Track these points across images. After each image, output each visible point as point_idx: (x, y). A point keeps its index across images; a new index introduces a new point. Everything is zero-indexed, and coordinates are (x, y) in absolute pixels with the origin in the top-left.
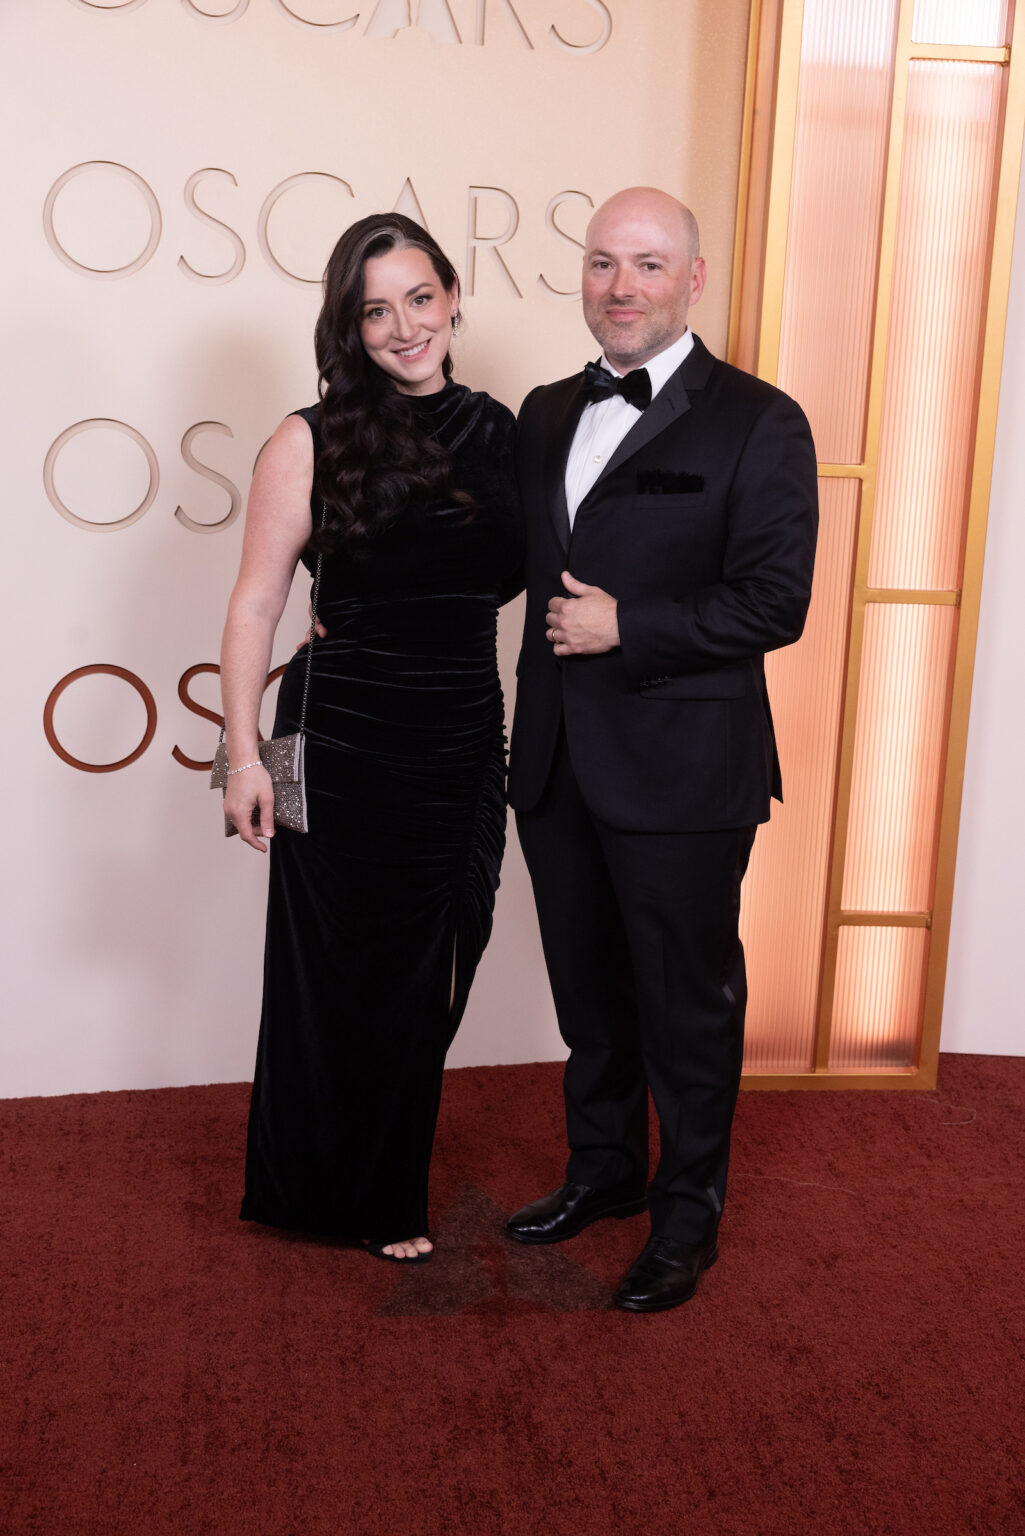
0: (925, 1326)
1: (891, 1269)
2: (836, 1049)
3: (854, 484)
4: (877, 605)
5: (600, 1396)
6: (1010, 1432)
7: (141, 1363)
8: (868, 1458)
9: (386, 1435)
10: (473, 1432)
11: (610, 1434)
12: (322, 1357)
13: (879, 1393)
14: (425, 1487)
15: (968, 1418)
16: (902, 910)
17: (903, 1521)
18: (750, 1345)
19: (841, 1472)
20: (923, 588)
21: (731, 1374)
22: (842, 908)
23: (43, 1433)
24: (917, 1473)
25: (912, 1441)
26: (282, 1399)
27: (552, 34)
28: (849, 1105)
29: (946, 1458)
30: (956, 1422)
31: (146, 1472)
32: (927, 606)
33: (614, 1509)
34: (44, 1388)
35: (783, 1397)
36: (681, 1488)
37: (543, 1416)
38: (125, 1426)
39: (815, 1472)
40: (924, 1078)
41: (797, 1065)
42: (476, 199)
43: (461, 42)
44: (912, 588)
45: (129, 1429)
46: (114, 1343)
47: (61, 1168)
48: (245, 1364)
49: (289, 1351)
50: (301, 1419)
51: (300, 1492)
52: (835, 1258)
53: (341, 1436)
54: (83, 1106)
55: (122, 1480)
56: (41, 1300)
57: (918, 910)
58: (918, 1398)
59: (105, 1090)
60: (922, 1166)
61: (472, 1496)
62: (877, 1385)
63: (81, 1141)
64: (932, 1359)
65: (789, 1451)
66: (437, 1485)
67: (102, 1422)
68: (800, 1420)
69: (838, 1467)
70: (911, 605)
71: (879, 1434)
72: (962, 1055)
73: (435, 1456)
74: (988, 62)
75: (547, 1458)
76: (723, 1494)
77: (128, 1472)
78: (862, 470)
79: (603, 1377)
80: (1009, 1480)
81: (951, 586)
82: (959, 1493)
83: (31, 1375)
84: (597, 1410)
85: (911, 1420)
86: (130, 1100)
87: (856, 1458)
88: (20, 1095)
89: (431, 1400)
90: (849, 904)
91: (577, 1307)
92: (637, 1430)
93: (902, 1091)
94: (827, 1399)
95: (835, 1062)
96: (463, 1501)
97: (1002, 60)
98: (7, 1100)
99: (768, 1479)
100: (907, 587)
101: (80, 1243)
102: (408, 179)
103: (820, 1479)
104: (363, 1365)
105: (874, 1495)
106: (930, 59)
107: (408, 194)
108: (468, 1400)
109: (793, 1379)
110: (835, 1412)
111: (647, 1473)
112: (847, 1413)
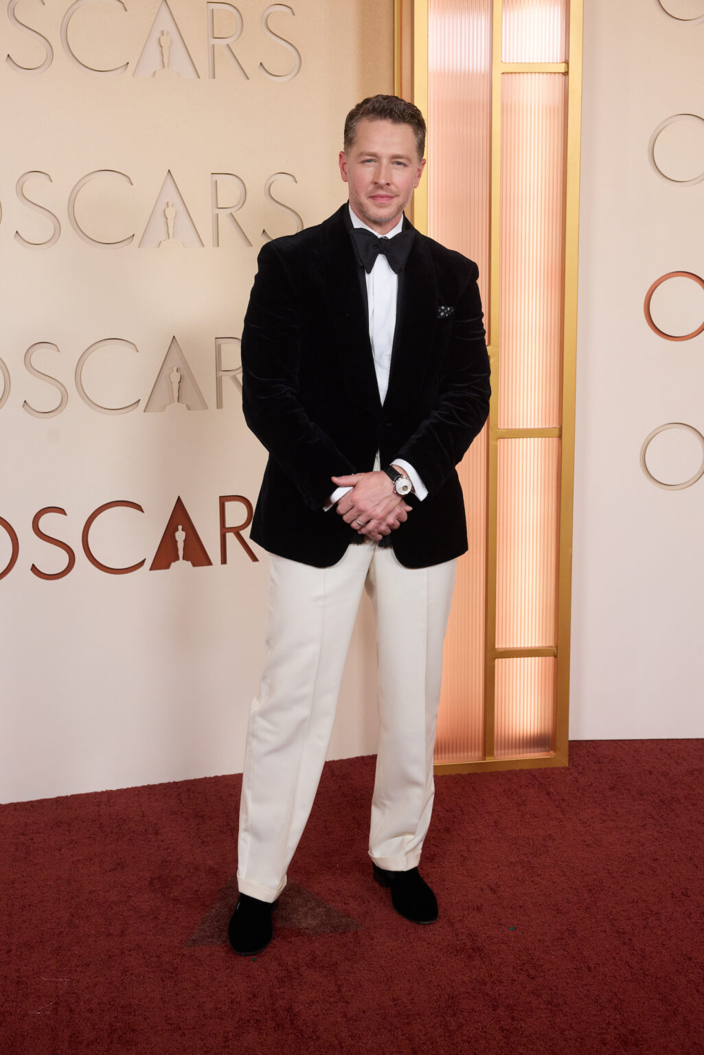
0: (560, 928)
1: (537, 890)
2: (499, 742)
4: (506, 440)
5: (339, 991)
6: (617, 995)
8: (522, 1020)
9: (193, 1028)
10: (252, 1022)
11: (345, 1016)
12: (149, 978)
13: (529, 976)
15: (588, 988)
16: (540, 645)
19: (502, 1031)
20: (536, 427)
21: (430, 970)
22: (496, 646)
24: (553, 1028)
25: (550, 1006)
28: (509, 780)
29: (573, 1016)
30: (580, 991)
32: (540, 439)
35: (464, 982)
36: (394, 1050)
37: (300, 1007)
39: (485, 1032)
40: (560, 759)
41: (473, 756)
42: (216, 182)
43: (199, 77)
44: (529, 427)
49: (126, 975)
50: (135, 1020)
52: (500, 885)
57: (548, 645)
60: (558, 819)
62: (527, 970)
64: (565, 950)
65: (467, 1019)
68: (475, 998)
69: (501, 1028)
70: (529, 439)
71: (528, 1003)
72: (586, 741)
73: (226, 1039)
74: (551, 73)
75: (302, 1036)
79: (341, 977)
81: (555, 425)
84: (338, 1000)
85: (549, 992)
86: (15, 809)
87: (513, 1021)
89: (224, 1001)
90: (500, 644)
92: (364, 1012)
93: (545, 769)
94: (493, 982)
95: (499, 752)
97: (564, 71)
99: (453, 1039)
100: (525, 427)
102: (169, 171)
103: (488, 1036)
104: (176, 981)
105: (525, 1045)
106: (515, 73)
107: (169, 181)
108: (249, 998)
109: (470, 970)
110: (499, 991)
111: (370, 1041)
112: (507, 990)
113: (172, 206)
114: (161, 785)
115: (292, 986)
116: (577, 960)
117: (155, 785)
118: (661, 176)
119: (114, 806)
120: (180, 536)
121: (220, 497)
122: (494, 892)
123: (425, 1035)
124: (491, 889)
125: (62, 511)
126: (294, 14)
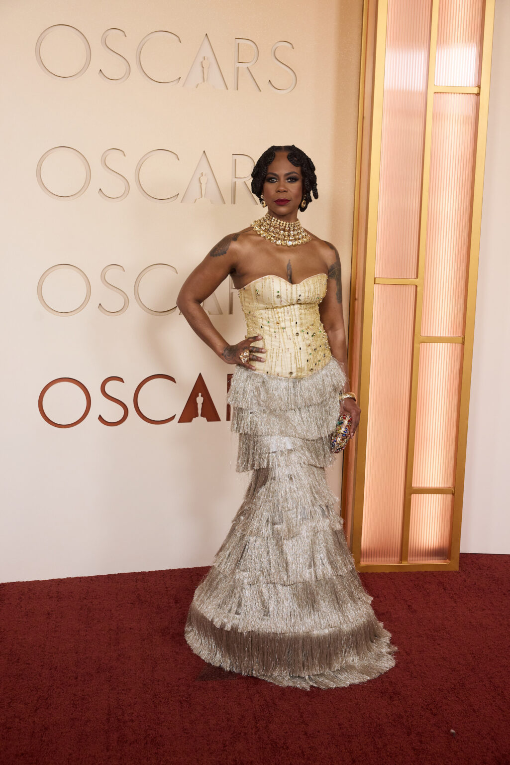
0: (453, 681)
1: (438, 655)
2: (412, 551)
3: (413, 288)
4: (426, 344)
5: (302, 716)
6: (493, 730)
7: (87, 704)
8: (427, 743)
9: (202, 736)
10: (242, 735)
11: (306, 734)
12: (171, 700)
13: (432, 713)
14: (220, 760)
15: (473, 723)
16: (441, 486)
18: (371, 692)
19: (414, 750)
20: (447, 335)
21: (363, 705)
22: (413, 486)
23: (42, 737)
24: (450, 750)
25: (447, 735)
26: (153, 720)
27: (270, 85)
28: (418, 578)
29: (463, 743)
30: (468, 726)
31: (90, 755)
32: (449, 344)
34: (42, 716)
35: (387, 715)
36: (339, 759)
37: (275, 726)
38: (80, 734)
39: (402, 750)
40: (453, 565)
41: (392, 559)
42: (235, 160)
43: (227, 89)
44: (442, 336)
45: (82, 735)
46: (75, 695)
47: (49, 614)
48: (135, 704)
49: (156, 698)
50: (162, 729)
53: (181, 736)
54: (58, 584)
55: (79, 759)
56: (40, 676)
57: (448, 486)
58: (450, 715)
59: (69, 577)
60: (452, 606)
62: (431, 709)
63: (58, 601)
64: (457, 697)
65: (390, 741)
66: (226, 759)
67: (70, 731)
68: (395, 726)
69: (413, 748)
70: (441, 344)
72: (471, 554)
73: (224, 745)
74: (470, 94)
75: (276, 746)
76: (359, 761)
77: (82, 755)
78: (417, 281)
79: (303, 707)
80: (492, 752)
81: (460, 334)
82: (469, 759)
83: (36, 710)
84: (300, 723)
85: (446, 725)
86: (80, 581)
87: (421, 744)
88: (29, 580)
89: (223, 719)
90: (416, 484)
92: (319, 732)
93: (443, 572)
94: (408, 716)
95: (411, 558)
97: (476, 93)
98: (23, 582)
99: (380, 754)
100: (439, 335)
101: (58, 649)
102: (204, 151)
103: (404, 753)
104: (190, 704)
106: (443, 93)
107: (204, 157)
108: (240, 719)
109: (392, 707)
110: (412, 722)
111: (323, 752)
112: (417, 722)
113: (205, 175)
114: (179, 570)
115: (269, 711)
116: (466, 705)
117: (174, 570)
119: (147, 582)
120: (200, 400)
121: (228, 375)
122: (408, 654)
123: (361, 750)
124: (406, 652)
125: (121, 380)
126: (293, 48)
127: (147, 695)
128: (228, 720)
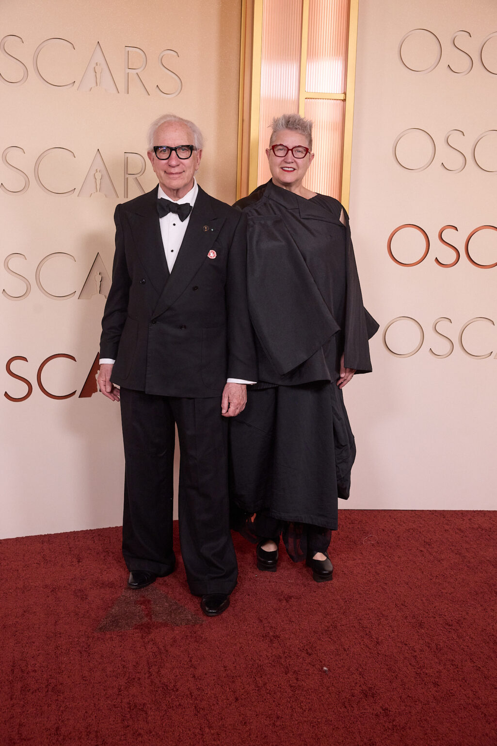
0: (327, 624)
5: (191, 661)
6: (361, 666)
8: (303, 680)
9: (99, 682)
10: (136, 680)
11: (194, 676)
12: (72, 651)
13: (307, 653)
14: (115, 704)
15: (344, 661)
17: (316, 706)
19: (291, 687)
21: (246, 649)
24: (322, 685)
25: (320, 672)
26: (54, 670)
29: (335, 679)
30: (339, 663)
33: (196, 708)
35: (267, 657)
36: (224, 698)
37: (166, 671)
39: (280, 688)
42: (127, 157)
43: (119, 93)
48: (38, 656)
49: (58, 649)
50: (63, 677)
51: (61, 709)
52: (290, 598)
53: (80, 684)
58: (323, 654)
61: (135, 706)
62: (307, 650)
64: (330, 638)
65: (270, 679)
66: (120, 702)
68: (274, 666)
69: (290, 685)
71: (307, 670)
72: (345, 510)
73: (120, 690)
74: (337, 100)
75: (167, 688)
76: (242, 699)
79: (192, 653)
80: (360, 686)
82: (340, 693)
84: (189, 667)
85: (320, 663)
87: (297, 681)
89: (119, 667)
91: (181, 624)
92: (206, 674)
94: (286, 657)
96: (132, 708)
97: (343, 99)
99: (260, 692)
102: (98, 150)
103: (282, 690)
104: (89, 653)
105: (304, 696)
106: (313, 98)
107: (98, 155)
108: (135, 666)
109: (272, 649)
110: (289, 662)
111: (209, 692)
112: (294, 662)
113: (100, 171)
114: (82, 531)
115: (161, 657)
116: (338, 644)
117: (78, 532)
118: (400, 166)
119: (52, 544)
125: (25, 359)
126: (178, 56)
127: (50, 647)
128: (124, 667)
